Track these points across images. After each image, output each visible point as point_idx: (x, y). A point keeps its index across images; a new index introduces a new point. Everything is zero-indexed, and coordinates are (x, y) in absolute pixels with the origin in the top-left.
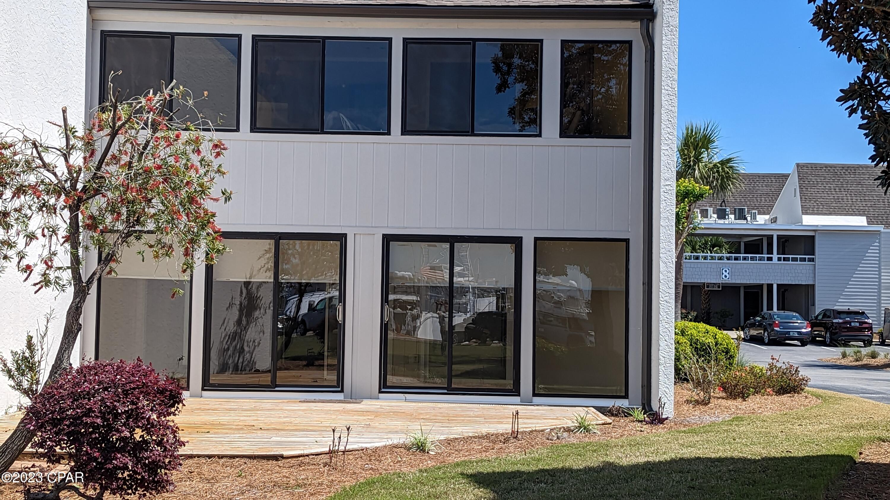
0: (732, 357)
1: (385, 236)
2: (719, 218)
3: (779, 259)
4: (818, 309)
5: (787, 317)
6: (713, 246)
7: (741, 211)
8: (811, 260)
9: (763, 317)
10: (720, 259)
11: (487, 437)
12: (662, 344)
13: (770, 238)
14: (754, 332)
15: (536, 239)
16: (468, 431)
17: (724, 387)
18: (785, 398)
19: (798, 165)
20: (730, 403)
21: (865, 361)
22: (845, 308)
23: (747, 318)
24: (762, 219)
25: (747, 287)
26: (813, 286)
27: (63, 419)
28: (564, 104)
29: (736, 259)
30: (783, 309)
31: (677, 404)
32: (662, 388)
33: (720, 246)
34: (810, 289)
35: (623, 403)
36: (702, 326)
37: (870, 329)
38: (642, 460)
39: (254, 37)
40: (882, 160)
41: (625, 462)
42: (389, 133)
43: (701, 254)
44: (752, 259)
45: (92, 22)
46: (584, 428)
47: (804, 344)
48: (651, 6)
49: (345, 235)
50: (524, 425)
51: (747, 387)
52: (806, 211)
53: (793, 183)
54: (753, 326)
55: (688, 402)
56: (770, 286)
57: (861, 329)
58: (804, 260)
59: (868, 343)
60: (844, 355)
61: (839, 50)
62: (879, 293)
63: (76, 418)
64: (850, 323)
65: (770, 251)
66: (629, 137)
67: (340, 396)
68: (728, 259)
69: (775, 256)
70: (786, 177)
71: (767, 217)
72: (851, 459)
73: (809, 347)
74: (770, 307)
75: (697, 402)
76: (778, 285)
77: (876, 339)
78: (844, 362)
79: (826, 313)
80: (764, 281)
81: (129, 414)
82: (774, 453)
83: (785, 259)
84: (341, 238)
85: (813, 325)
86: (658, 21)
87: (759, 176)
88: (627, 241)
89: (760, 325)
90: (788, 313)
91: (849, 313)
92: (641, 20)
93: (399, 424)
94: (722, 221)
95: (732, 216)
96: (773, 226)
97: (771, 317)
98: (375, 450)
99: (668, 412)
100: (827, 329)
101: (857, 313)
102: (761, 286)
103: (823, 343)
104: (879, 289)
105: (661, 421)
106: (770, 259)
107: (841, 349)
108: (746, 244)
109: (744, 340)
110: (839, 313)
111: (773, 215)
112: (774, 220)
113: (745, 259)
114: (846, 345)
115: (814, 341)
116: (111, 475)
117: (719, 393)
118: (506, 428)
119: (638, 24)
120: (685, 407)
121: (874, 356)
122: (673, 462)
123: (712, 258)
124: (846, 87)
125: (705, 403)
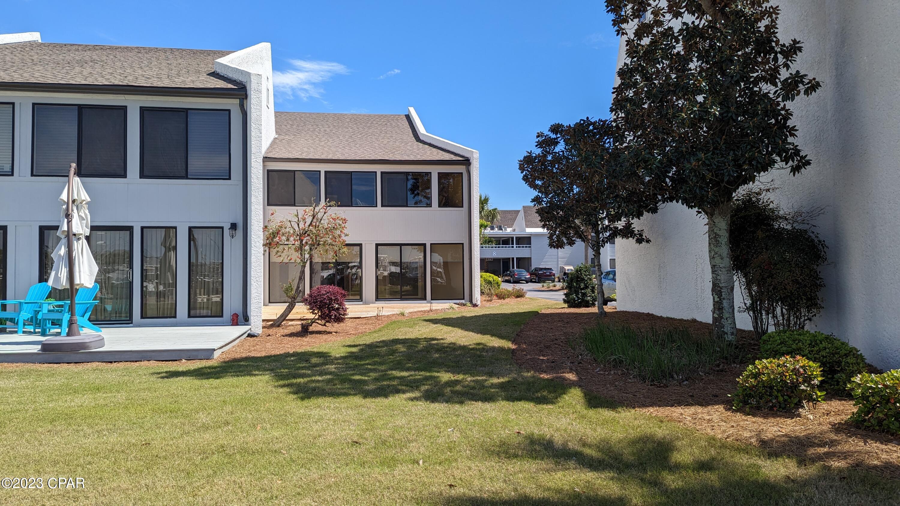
0: (499, 285)
1: (376, 244)
2: (491, 230)
3: (517, 247)
4: (533, 267)
5: (520, 271)
6: (489, 242)
7: (500, 226)
8: (529, 247)
9: (510, 272)
10: (492, 247)
11: (422, 311)
12: (476, 280)
13: (513, 238)
14: (507, 278)
15: (431, 244)
16: (415, 310)
17: (497, 295)
18: (518, 299)
19: (523, 207)
20: (499, 301)
21: (551, 288)
22: (544, 267)
23: (503, 273)
24: (509, 230)
25: (503, 259)
26: (531, 258)
27: (317, 302)
28: (439, 195)
29: (499, 247)
30: (519, 268)
31: (481, 302)
32: (476, 296)
33: (492, 242)
34: (530, 259)
35: (463, 301)
36: (488, 274)
37: (554, 275)
38: (474, 315)
39: (325, 171)
40: (543, 221)
41: (468, 316)
42: (376, 206)
43: (484, 246)
44: (505, 247)
45: (264, 166)
46: (452, 308)
47: (527, 282)
48: (469, 160)
49: (361, 244)
50: (434, 308)
51: (505, 295)
52: (527, 226)
53: (521, 215)
54: (506, 275)
55: (485, 301)
56: (513, 259)
57: (550, 276)
58: (526, 247)
59: (553, 281)
60: (543, 286)
61: (531, 187)
62: (558, 260)
63: (321, 301)
64: (546, 273)
65: (513, 244)
66: (462, 207)
67: (361, 303)
68: (495, 247)
69: (515, 246)
70: (519, 211)
71: (511, 229)
72: (537, 312)
73: (529, 284)
74: (513, 267)
75: (488, 301)
76: (517, 258)
77: (557, 280)
78: (543, 289)
79: (536, 269)
80: (511, 257)
81: (335, 300)
82: (514, 312)
83: (519, 247)
84: (360, 245)
85: (531, 274)
86: (471, 166)
87: (507, 211)
88: (463, 244)
89: (509, 275)
90: (520, 270)
91: (545, 269)
92: (466, 165)
93: (390, 309)
94: (492, 231)
95: (497, 229)
96: (514, 233)
97: (514, 271)
98: (388, 316)
99: (479, 303)
100: (536, 276)
101: (549, 269)
102: (509, 258)
103: (535, 282)
104: (558, 258)
105: (477, 306)
106: (513, 247)
107: (542, 284)
108: (503, 241)
109: (503, 281)
110: (541, 269)
111: (514, 227)
112: (514, 230)
113: (502, 247)
114: (544, 282)
115: (531, 281)
116: (330, 317)
117: (495, 297)
118: (428, 309)
119: (465, 167)
120: (484, 302)
121: (555, 286)
122: (483, 315)
123: (489, 247)
124: (533, 198)
125: (491, 301)
